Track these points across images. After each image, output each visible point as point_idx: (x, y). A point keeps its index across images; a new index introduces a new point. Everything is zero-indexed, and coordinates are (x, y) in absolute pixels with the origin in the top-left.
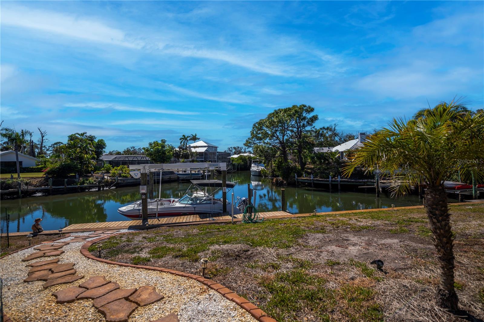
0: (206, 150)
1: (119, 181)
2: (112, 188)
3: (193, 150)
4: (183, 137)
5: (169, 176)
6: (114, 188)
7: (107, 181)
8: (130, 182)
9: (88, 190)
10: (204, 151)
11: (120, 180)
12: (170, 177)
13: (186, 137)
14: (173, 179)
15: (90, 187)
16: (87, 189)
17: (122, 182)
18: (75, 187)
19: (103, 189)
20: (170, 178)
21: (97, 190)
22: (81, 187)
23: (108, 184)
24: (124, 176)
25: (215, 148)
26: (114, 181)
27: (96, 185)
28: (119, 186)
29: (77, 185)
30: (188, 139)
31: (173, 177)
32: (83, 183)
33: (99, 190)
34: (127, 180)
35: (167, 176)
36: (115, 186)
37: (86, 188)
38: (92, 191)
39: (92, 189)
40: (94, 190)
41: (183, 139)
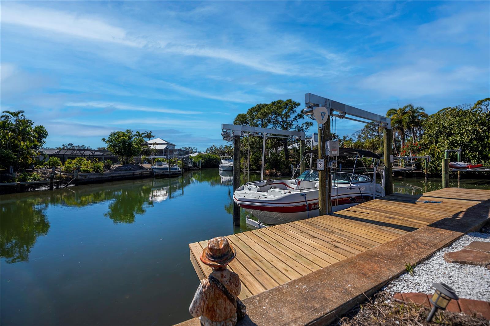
0: (166, 148)
1: (79, 177)
2: (70, 186)
3: (153, 147)
4: (137, 134)
5: (140, 171)
6: (72, 185)
7: (60, 178)
8: (93, 178)
9: (34, 189)
10: (164, 148)
11: (81, 175)
12: (142, 172)
13: (141, 133)
14: (144, 175)
15: (35, 184)
16: (31, 187)
17: (83, 178)
18: (11, 186)
19: (58, 188)
20: (142, 174)
21: (48, 188)
22: (21, 185)
23: (62, 181)
24: (84, 171)
25: (173, 146)
26: (70, 176)
27: (46, 182)
28: (78, 183)
29: (14, 181)
30: (143, 136)
31: (145, 173)
32: (24, 179)
33: (51, 188)
34: (90, 175)
35: (138, 171)
36: (73, 183)
37: (29, 186)
38: (39, 190)
39: (38, 187)
40: (43, 189)
41: (137, 135)
